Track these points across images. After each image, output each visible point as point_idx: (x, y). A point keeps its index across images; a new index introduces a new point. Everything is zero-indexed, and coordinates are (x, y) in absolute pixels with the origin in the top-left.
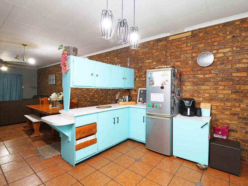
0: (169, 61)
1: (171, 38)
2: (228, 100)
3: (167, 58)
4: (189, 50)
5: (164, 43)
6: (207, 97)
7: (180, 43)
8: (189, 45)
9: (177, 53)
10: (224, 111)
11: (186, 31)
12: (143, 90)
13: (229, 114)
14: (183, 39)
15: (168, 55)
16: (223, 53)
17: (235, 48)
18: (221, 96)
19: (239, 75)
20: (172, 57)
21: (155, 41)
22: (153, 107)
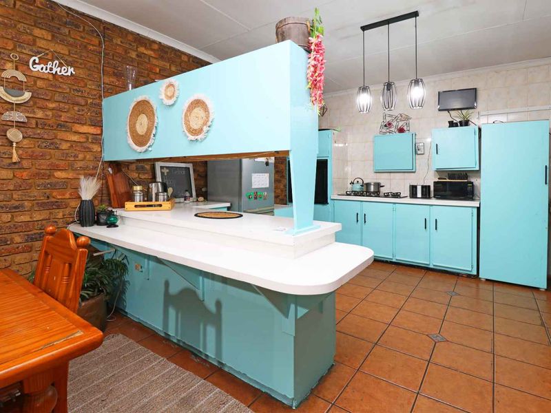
12: (167, 168)
21: (191, 60)
22: (256, 198)
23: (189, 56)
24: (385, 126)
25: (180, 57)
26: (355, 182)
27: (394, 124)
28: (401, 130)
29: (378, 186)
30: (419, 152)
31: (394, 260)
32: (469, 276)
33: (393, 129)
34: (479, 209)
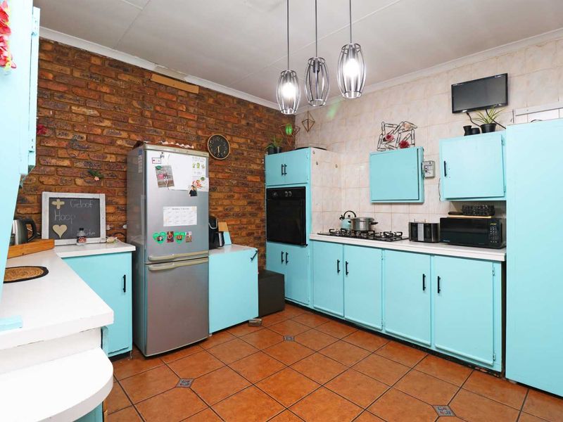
0: (149, 131)
1: (155, 78)
2: (244, 215)
3: (146, 122)
4: (192, 120)
5: (138, 81)
6: (220, 212)
7: (175, 99)
8: (192, 110)
9: (168, 117)
10: (239, 232)
11: (187, 80)
12: (62, 199)
13: (245, 235)
14: (180, 93)
15: (147, 113)
16: (238, 143)
17: (249, 141)
18: (237, 209)
19: (254, 180)
20: (157, 124)
21: (107, 62)
22: (170, 240)
23: (103, 58)
24: (384, 140)
25: (89, 59)
26: (346, 216)
27: (395, 136)
28: (404, 145)
29: (370, 222)
30: (426, 175)
31: (383, 332)
32: (490, 372)
33: (393, 144)
34: (504, 264)
